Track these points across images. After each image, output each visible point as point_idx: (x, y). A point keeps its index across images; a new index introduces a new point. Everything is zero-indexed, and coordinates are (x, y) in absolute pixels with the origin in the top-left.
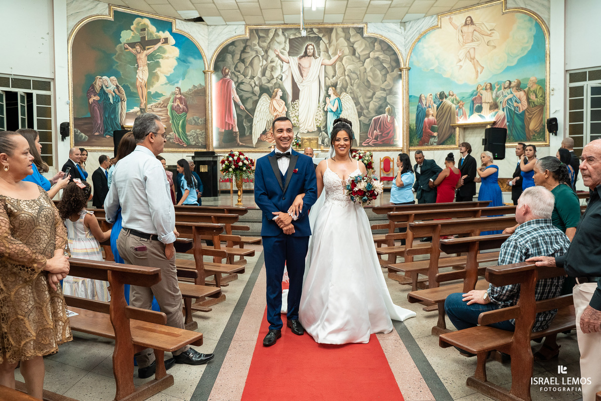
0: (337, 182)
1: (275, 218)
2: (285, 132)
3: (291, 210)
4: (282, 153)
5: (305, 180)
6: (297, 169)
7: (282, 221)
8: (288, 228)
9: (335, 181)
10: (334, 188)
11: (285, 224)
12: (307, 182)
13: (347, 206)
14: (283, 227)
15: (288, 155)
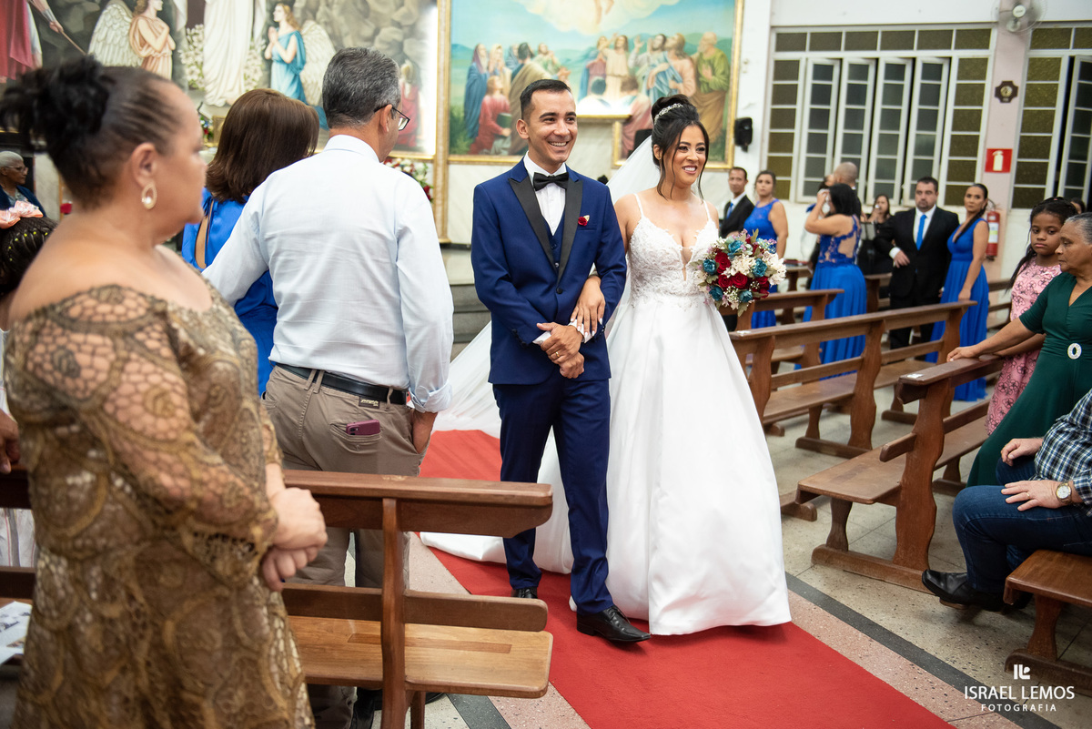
0: (671, 252)
1: (543, 339)
2: (561, 122)
3: (580, 318)
4: (547, 174)
5: (601, 244)
6: (587, 218)
7: (562, 347)
8: (574, 363)
9: (668, 251)
10: (663, 267)
11: (569, 354)
12: (605, 249)
13: (694, 306)
14: (563, 362)
15: (562, 181)
